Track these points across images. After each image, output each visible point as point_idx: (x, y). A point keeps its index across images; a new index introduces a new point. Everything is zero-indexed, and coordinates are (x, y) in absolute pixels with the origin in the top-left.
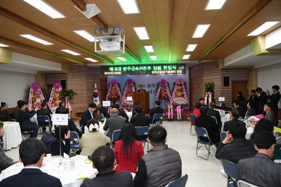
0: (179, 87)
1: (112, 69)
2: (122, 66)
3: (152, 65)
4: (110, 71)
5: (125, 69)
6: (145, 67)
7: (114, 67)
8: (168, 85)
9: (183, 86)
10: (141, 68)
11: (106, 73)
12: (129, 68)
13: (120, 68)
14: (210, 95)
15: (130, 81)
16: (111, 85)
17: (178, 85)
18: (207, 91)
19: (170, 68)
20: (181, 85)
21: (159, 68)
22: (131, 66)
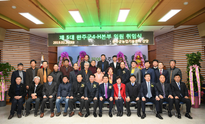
0: (139, 61)
1: (62, 37)
2: (76, 34)
3: (112, 33)
4: (61, 40)
5: (79, 37)
6: (104, 36)
7: (65, 34)
8: (126, 59)
9: (143, 60)
10: (98, 37)
11: (55, 43)
12: (84, 37)
13: (73, 36)
14: (197, 69)
15: (83, 54)
16: (61, 58)
17: (137, 58)
18: (192, 64)
19: (134, 36)
20: (140, 58)
21: (122, 36)
22: (87, 34)
